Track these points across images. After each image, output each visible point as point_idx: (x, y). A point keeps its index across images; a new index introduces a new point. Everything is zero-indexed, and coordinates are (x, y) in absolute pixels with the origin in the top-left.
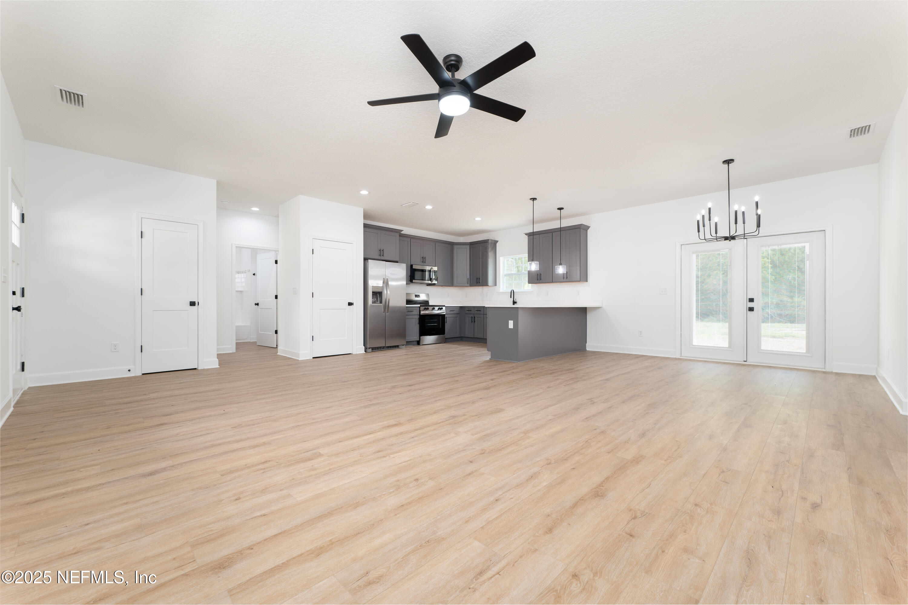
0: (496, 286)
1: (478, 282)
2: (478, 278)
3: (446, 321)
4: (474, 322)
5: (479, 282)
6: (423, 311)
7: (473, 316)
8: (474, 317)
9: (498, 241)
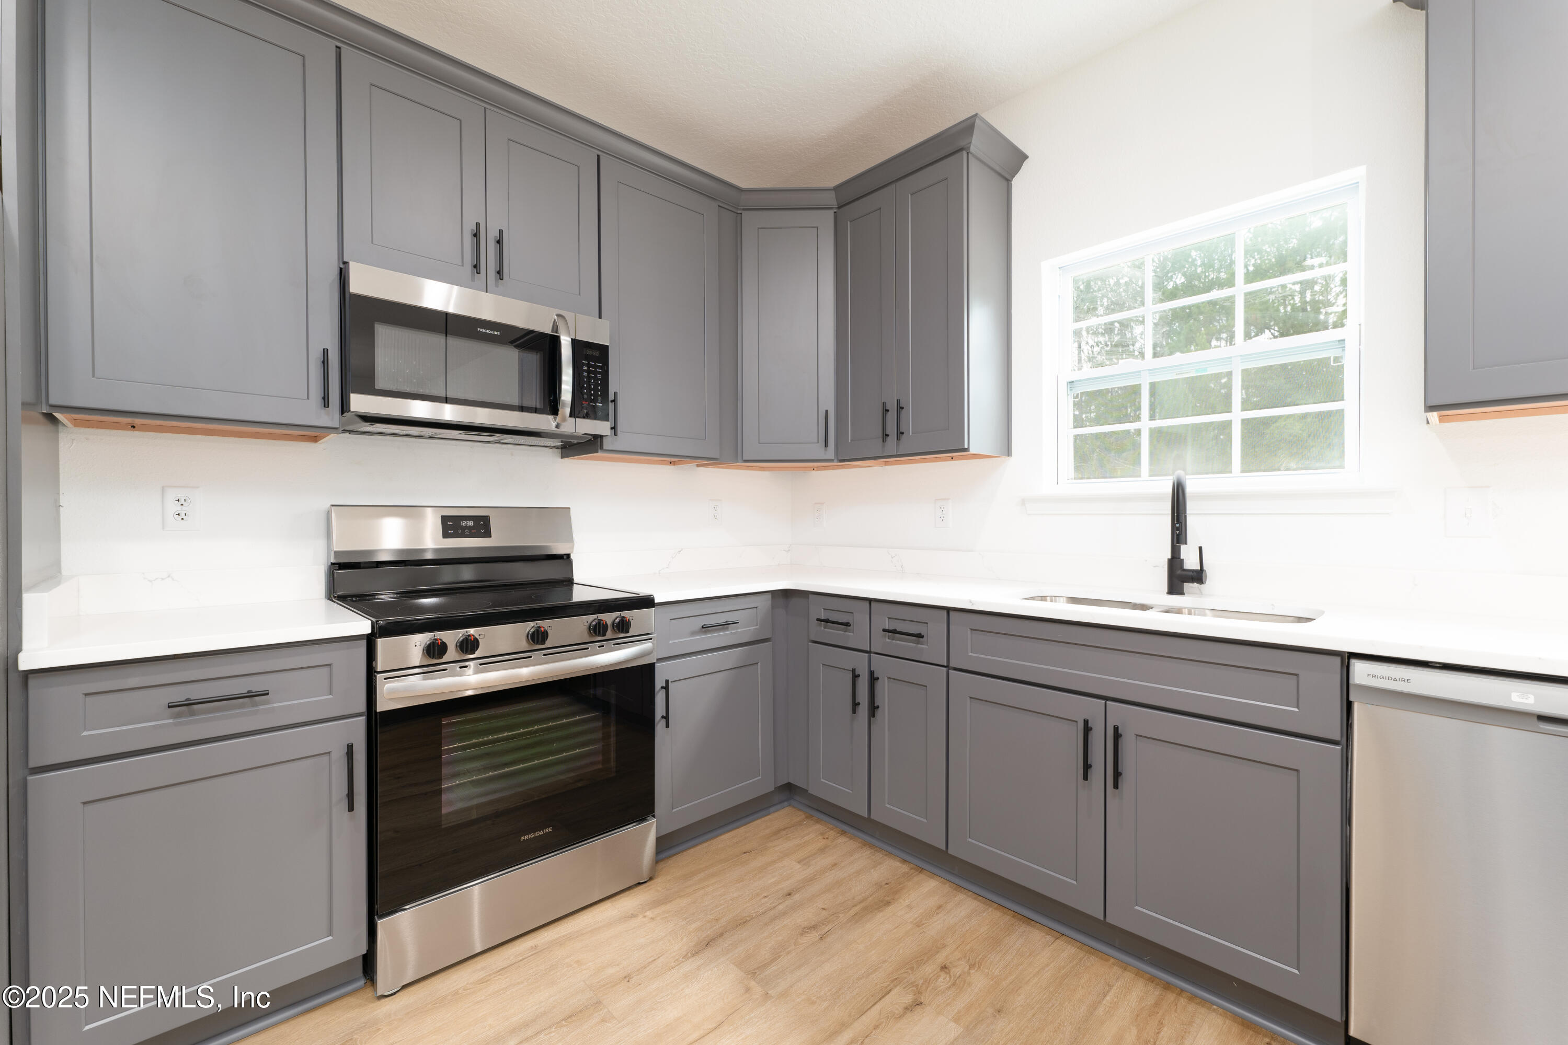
0: (1008, 452)
1: (891, 429)
2: (892, 406)
3: (660, 711)
4: (873, 709)
5: (900, 434)
7: (860, 662)
8: (872, 673)
9: (1021, 158)
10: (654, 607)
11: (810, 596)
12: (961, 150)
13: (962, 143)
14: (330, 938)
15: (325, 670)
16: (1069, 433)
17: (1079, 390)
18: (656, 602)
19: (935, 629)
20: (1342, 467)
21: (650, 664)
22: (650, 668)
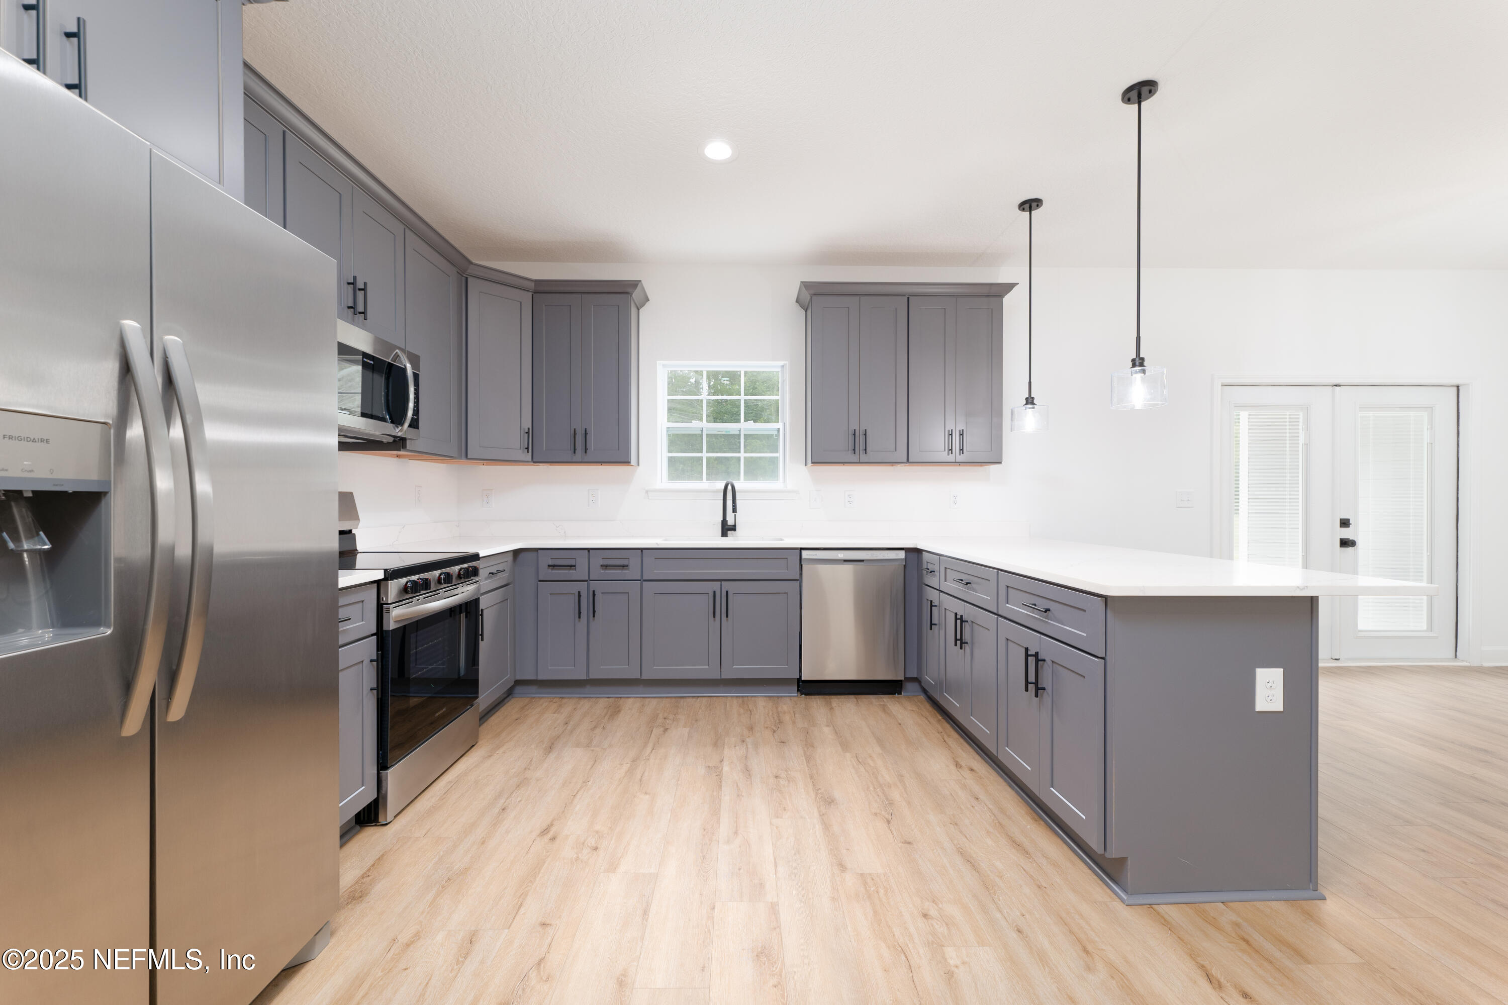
0: (638, 465)
1: (580, 446)
2: (580, 432)
3: (480, 632)
4: (594, 613)
5: (586, 449)
6: (399, 602)
7: (583, 587)
8: (593, 592)
9: (648, 300)
10: (479, 560)
11: (539, 551)
12: (627, 293)
13: (629, 290)
14: (364, 787)
15: (361, 604)
16: (666, 455)
17: (670, 433)
18: (481, 556)
19: (634, 562)
20: (777, 480)
21: (476, 599)
22: (477, 601)
